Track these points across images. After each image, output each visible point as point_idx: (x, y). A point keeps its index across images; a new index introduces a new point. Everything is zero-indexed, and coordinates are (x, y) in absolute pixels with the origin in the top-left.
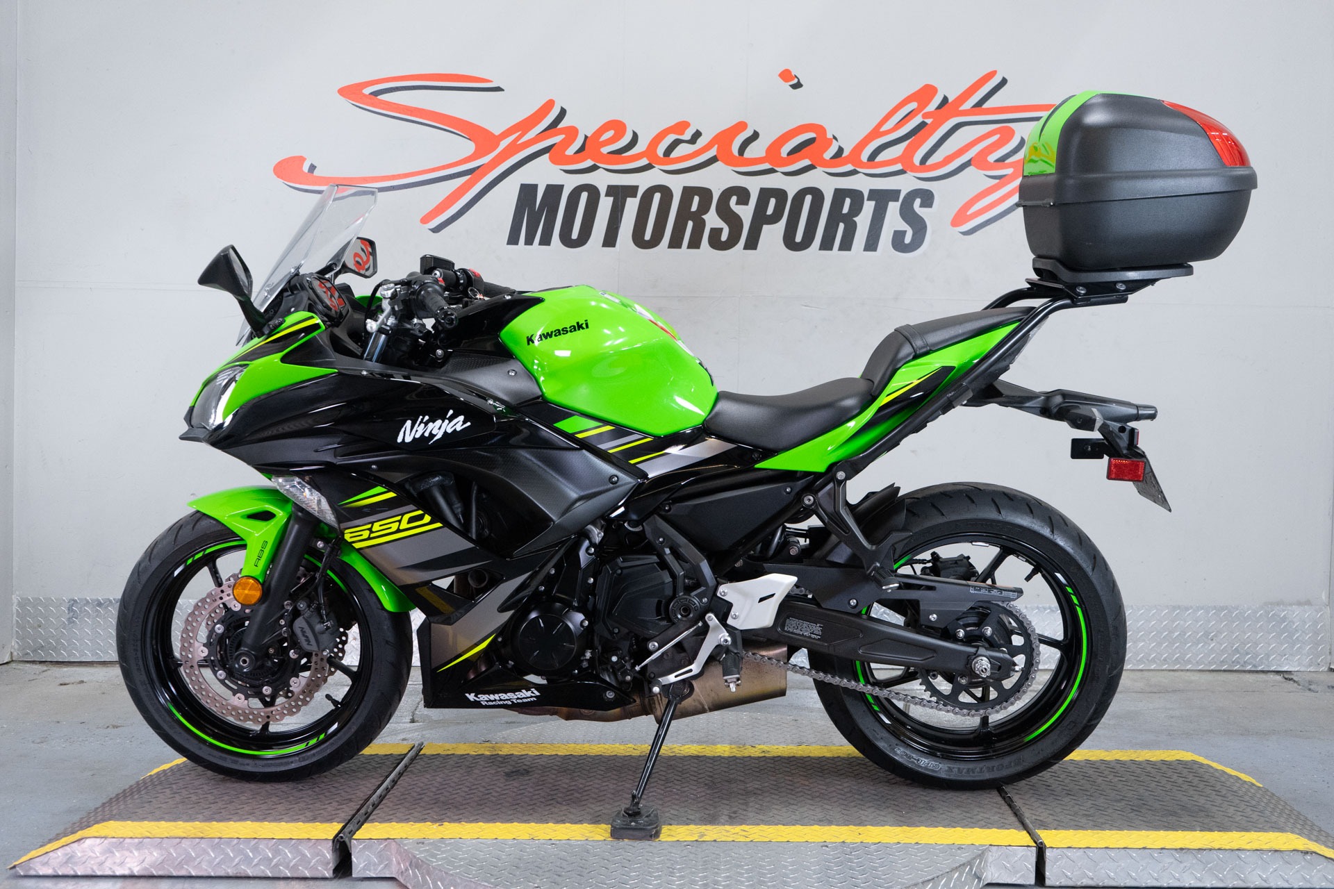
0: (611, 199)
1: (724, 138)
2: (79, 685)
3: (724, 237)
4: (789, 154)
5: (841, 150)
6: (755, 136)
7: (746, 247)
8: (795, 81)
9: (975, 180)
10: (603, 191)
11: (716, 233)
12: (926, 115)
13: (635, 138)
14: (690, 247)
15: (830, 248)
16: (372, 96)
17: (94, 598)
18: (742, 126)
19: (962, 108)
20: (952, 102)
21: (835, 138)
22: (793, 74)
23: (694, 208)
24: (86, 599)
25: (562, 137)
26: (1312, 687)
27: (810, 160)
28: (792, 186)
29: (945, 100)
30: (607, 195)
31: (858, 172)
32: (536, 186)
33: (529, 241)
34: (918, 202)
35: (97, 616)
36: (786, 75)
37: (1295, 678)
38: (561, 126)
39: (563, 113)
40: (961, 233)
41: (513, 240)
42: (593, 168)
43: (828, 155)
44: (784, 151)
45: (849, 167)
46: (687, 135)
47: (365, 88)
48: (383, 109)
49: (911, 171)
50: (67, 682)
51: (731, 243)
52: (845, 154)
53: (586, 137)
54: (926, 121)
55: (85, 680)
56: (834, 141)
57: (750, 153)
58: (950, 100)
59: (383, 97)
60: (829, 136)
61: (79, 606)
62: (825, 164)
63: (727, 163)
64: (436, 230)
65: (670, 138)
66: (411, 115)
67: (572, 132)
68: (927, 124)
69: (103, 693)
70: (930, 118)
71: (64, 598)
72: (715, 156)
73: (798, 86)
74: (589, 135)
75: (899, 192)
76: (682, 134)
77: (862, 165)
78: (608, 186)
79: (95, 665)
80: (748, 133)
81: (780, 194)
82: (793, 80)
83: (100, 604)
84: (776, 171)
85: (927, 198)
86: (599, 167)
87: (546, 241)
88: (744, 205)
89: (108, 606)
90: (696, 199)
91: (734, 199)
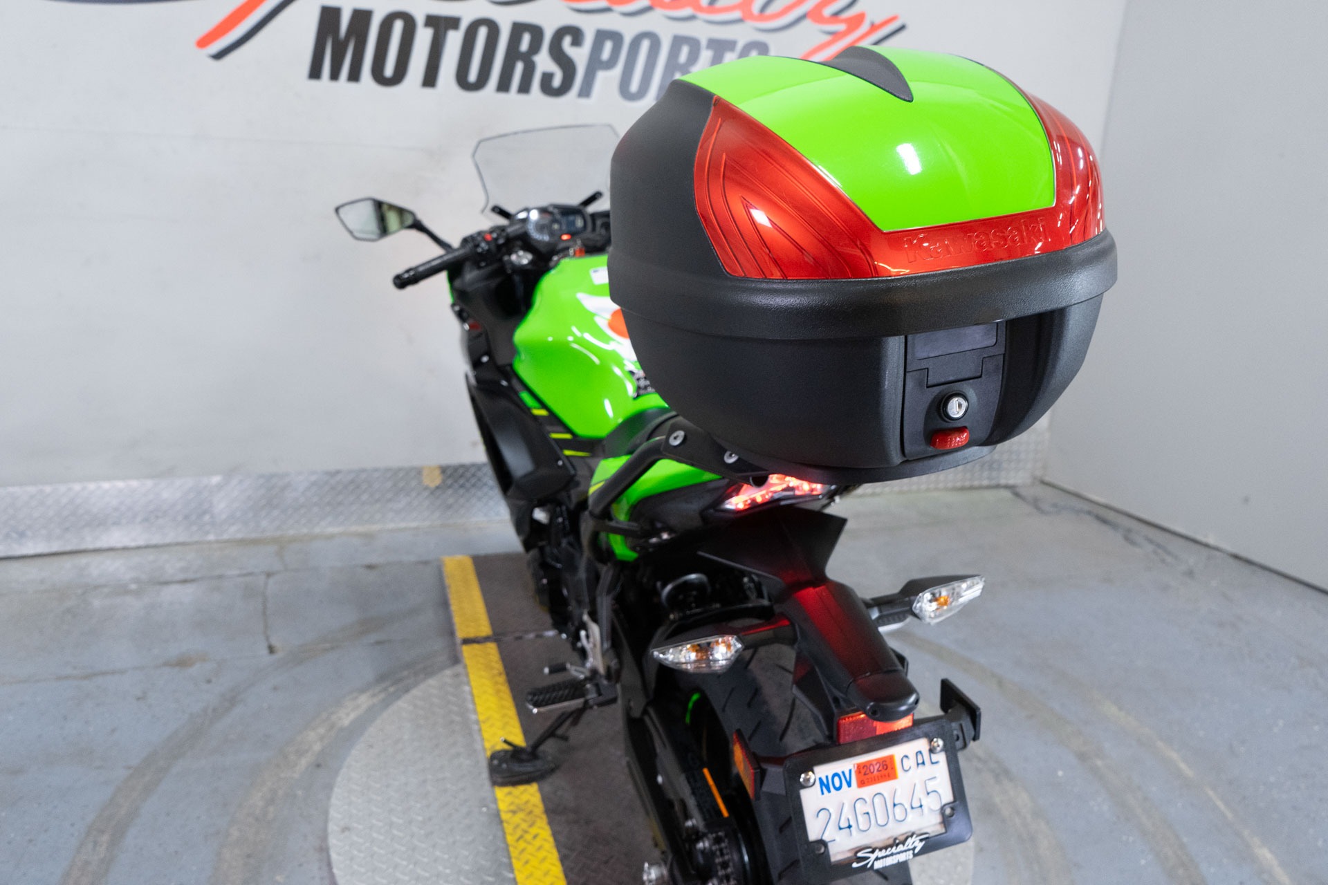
0: (430, 31)
3: (557, 82)
7: (580, 95)
9: (808, 34)
10: (420, 21)
11: (547, 78)
14: (519, 91)
23: (524, 47)
27: (649, 0)
28: (629, 29)
30: (426, 25)
31: (697, 18)
32: (341, 10)
33: (335, 76)
41: (315, 73)
45: (688, 11)
49: (749, 20)
51: (562, 91)
62: (664, 6)
64: (219, 55)
75: (735, 42)
77: (702, 10)
78: (426, 15)
81: (616, 37)
84: (613, 11)
85: (763, 51)
87: (354, 76)
88: (578, 47)
90: (526, 37)
91: (567, 39)
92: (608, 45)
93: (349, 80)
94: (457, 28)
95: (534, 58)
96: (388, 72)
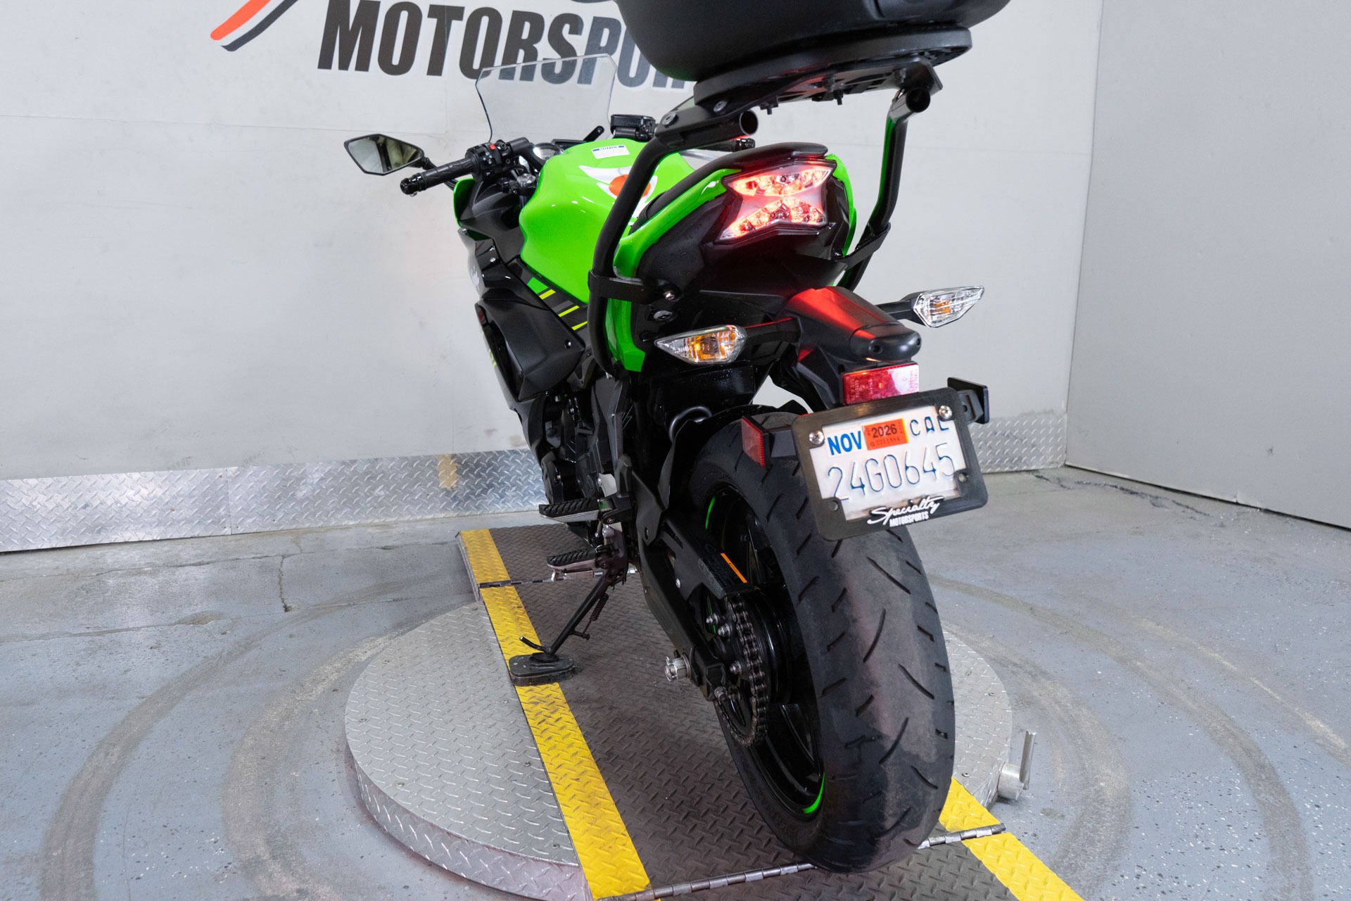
3: (558, 69)
7: (580, 81)
10: (425, 11)
11: (549, 66)
14: (522, 78)
23: (525, 35)
26: (1063, 484)
30: (430, 16)
33: (344, 65)
37: (1043, 476)
41: (325, 63)
51: (563, 77)
64: (233, 47)
78: (431, 5)
87: (363, 65)
88: (576, 34)
90: (527, 26)
91: (567, 28)
92: (606, 32)
93: (357, 68)
94: (460, 18)
95: (535, 45)
96: (396, 60)
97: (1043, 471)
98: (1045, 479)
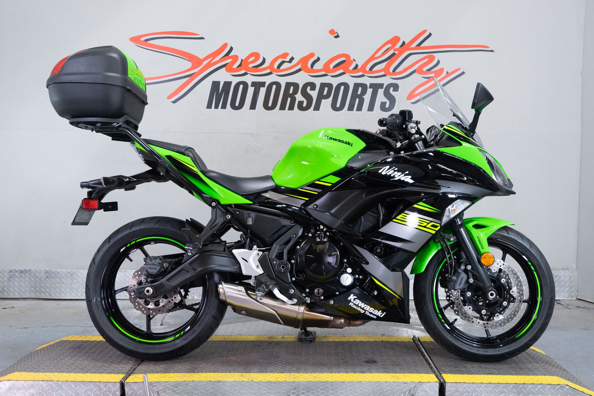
0: (253, 88)
1: (304, 60)
2: (11, 309)
3: (305, 105)
4: (334, 67)
5: (357, 66)
6: (318, 59)
7: (314, 110)
8: (336, 34)
9: (417, 79)
10: (250, 84)
11: (301, 103)
12: (395, 50)
13: (264, 60)
14: (289, 109)
15: (352, 110)
16: (145, 42)
17: (19, 269)
18: (312, 55)
19: (412, 46)
20: (407, 44)
21: (354, 60)
22: (335, 31)
23: (291, 92)
24: (15, 270)
25: (231, 60)
26: (569, 307)
27: (343, 70)
28: (335, 82)
29: (404, 43)
30: (252, 86)
31: (365, 76)
32: (219, 82)
33: (216, 107)
34: (392, 89)
35: (21, 277)
36: (332, 32)
37: (561, 303)
38: (231, 55)
39: (231, 49)
40: (411, 103)
41: (209, 106)
42: (245, 74)
43: (351, 68)
44: (331, 66)
45: (361, 73)
46: (288, 59)
47: (141, 38)
48: (150, 47)
49: (389, 75)
50: (6, 308)
51: (308, 108)
52: (359, 67)
53: (242, 60)
54: (395, 52)
55: (14, 307)
56: (354, 61)
57: (316, 67)
58: (406, 43)
59: (149, 42)
60: (352, 59)
61: (13, 273)
62: (350, 72)
63: (306, 72)
64: (174, 102)
65: (280, 60)
66: (163, 50)
67: (236, 58)
68: (396, 54)
69: (22, 313)
70: (397, 51)
71: (6, 269)
72: (300, 68)
73: (337, 37)
74: (243, 59)
75: (383, 84)
76: (285, 58)
77: (367, 72)
78: (252, 82)
79: (20, 300)
80: (315, 58)
81: (330, 86)
82: (335, 34)
83: (22, 272)
84: (328, 75)
85: (396, 87)
86: (248, 74)
87: (224, 107)
88: (313, 90)
89: (26, 273)
90: (292, 88)
91: (309, 88)
92: (326, 89)
93: (222, 108)
94: (264, 86)
95: (295, 96)
96: (237, 104)
97: (562, 301)
98: (561, 304)
